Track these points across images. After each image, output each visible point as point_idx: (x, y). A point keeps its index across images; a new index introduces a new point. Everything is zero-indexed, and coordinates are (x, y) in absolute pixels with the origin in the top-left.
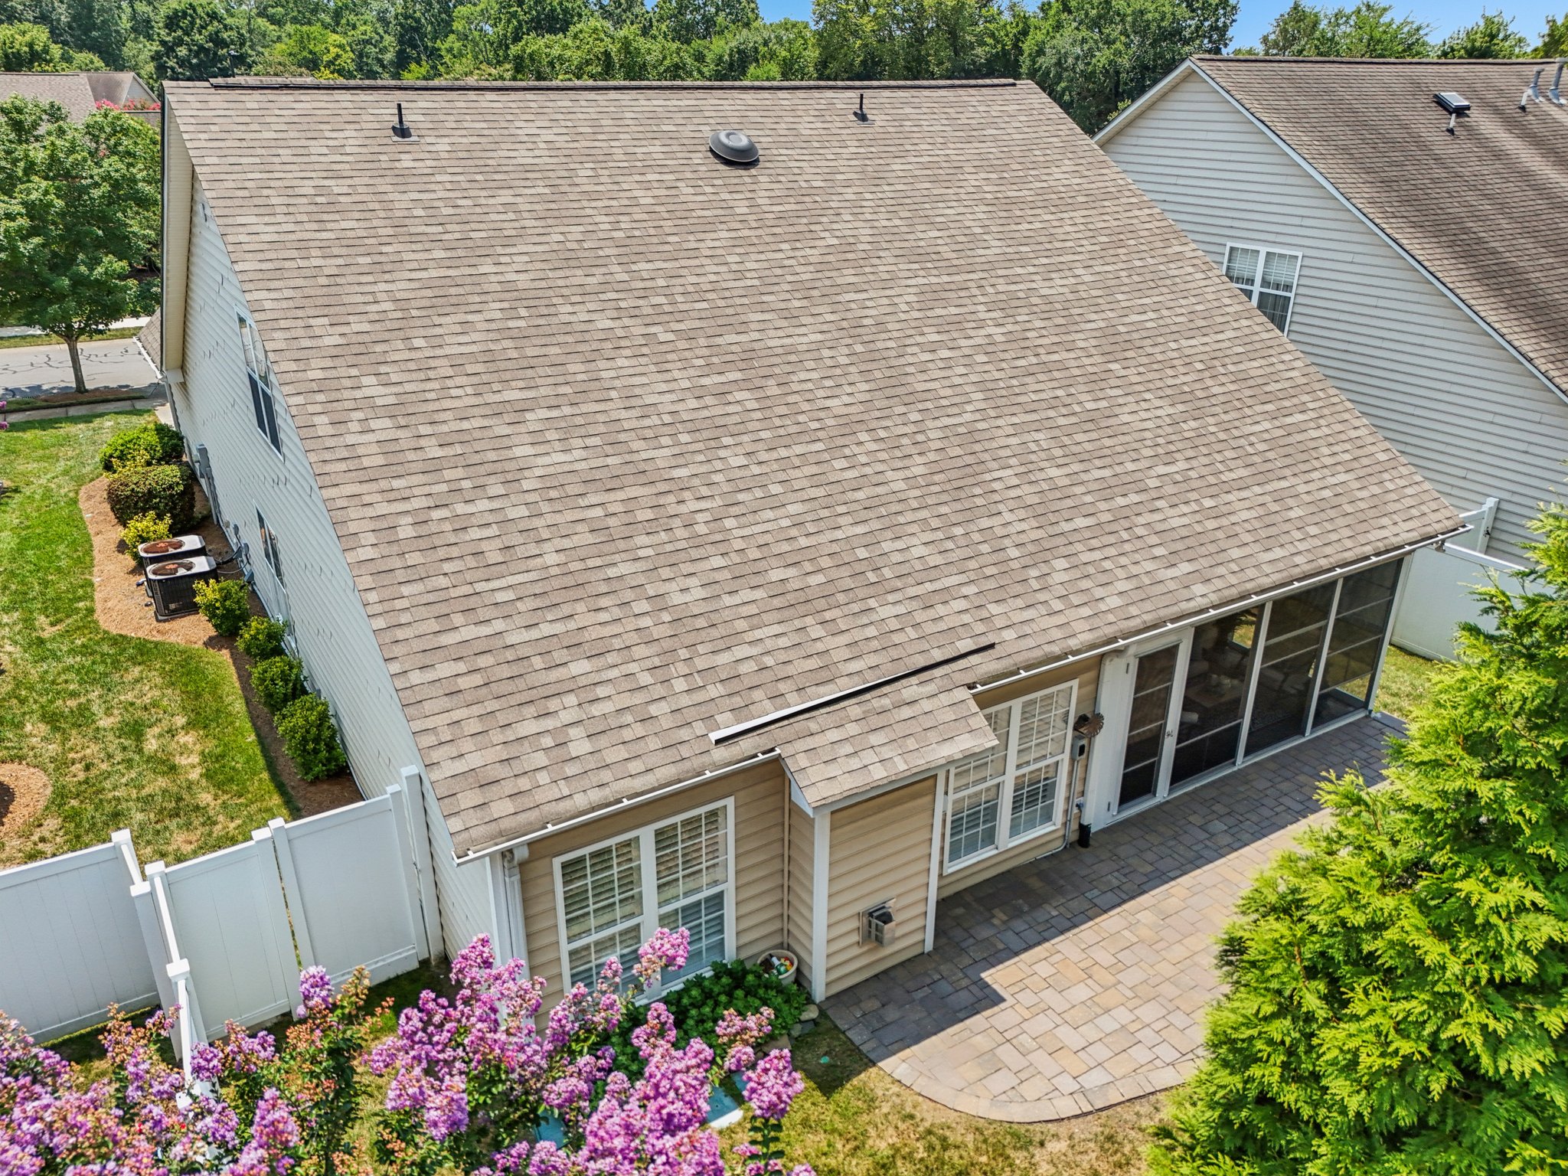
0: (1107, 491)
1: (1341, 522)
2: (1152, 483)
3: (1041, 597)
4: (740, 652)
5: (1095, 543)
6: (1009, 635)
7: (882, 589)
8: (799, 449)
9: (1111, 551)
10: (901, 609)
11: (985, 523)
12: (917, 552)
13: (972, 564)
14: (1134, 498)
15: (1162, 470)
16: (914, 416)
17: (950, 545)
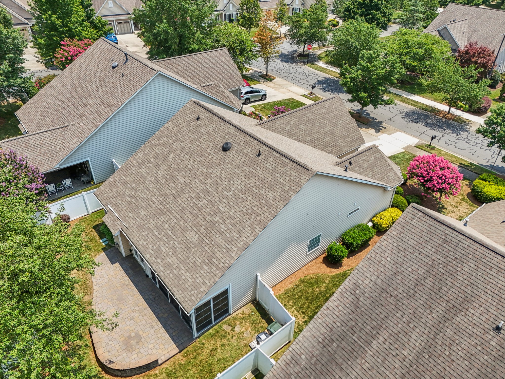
0: (167, 235)
1: (176, 281)
2: (172, 242)
3: (139, 233)
4: (120, 202)
5: (153, 237)
6: (131, 231)
7: (134, 212)
8: (157, 191)
9: (152, 240)
10: (132, 216)
11: (151, 220)
12: (142, 214)
13: (142, 221)
14: (166, 240)
15: (176, 243)
16: (171, 202)
17: (145, 217)
